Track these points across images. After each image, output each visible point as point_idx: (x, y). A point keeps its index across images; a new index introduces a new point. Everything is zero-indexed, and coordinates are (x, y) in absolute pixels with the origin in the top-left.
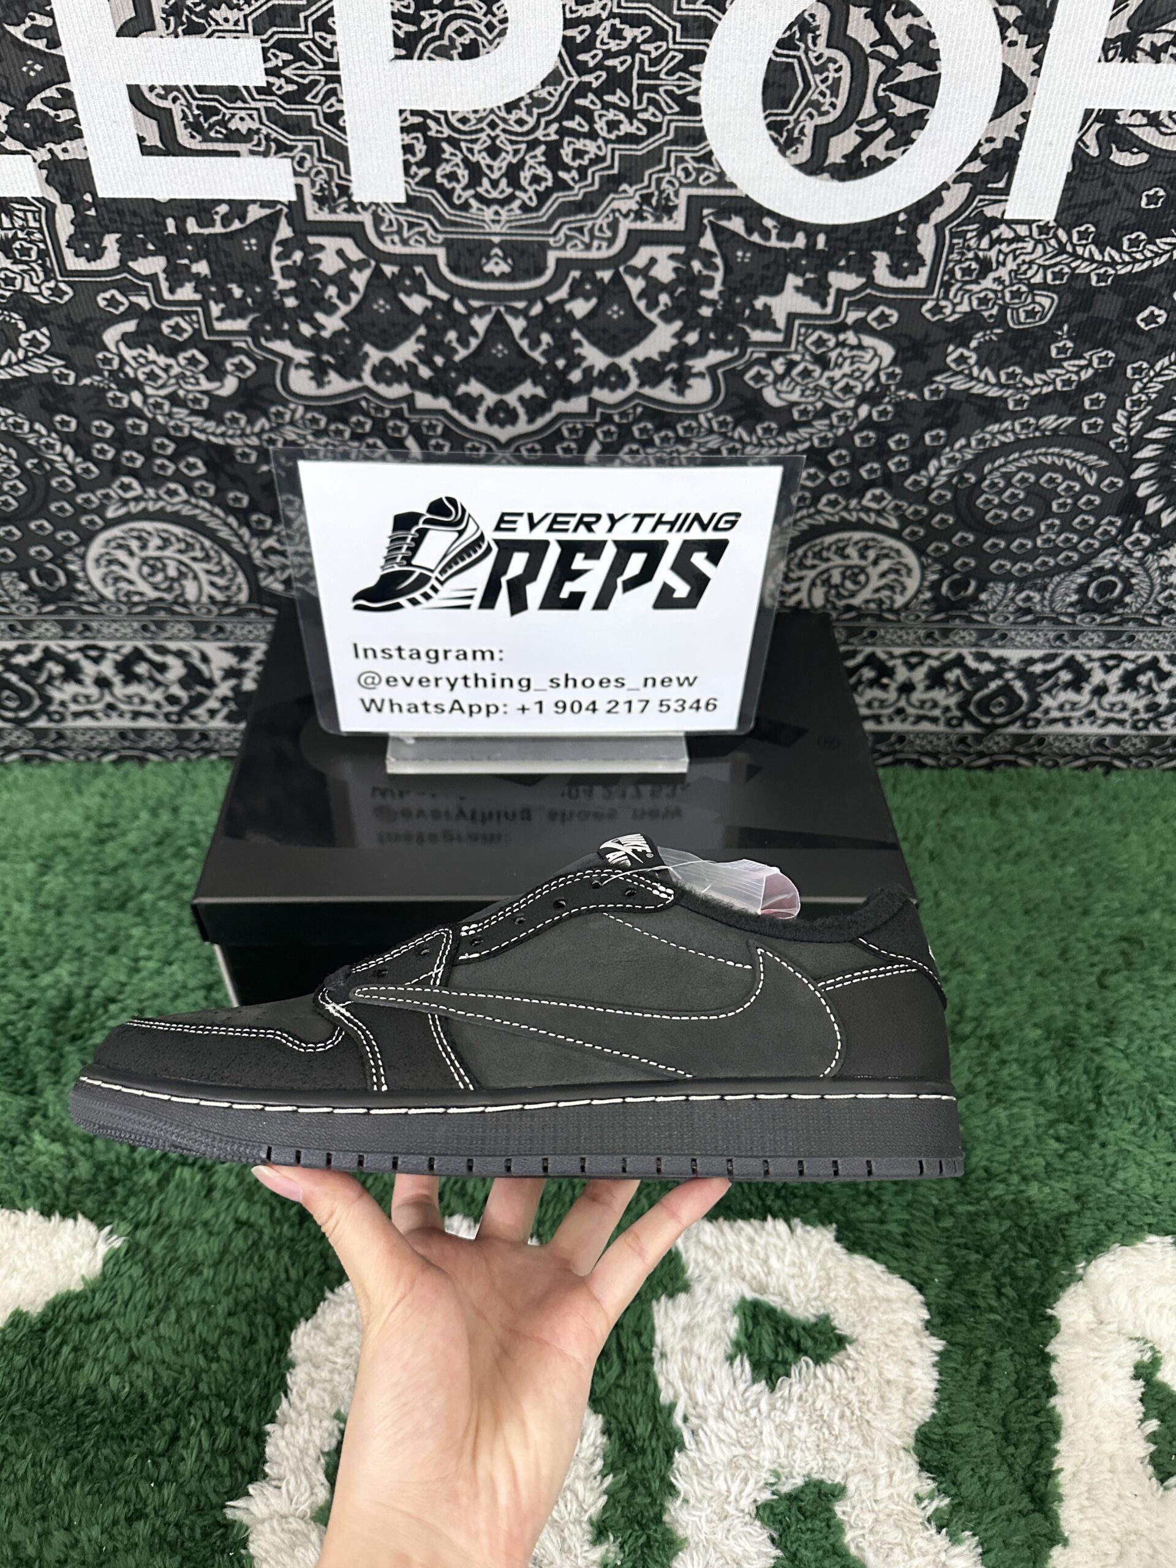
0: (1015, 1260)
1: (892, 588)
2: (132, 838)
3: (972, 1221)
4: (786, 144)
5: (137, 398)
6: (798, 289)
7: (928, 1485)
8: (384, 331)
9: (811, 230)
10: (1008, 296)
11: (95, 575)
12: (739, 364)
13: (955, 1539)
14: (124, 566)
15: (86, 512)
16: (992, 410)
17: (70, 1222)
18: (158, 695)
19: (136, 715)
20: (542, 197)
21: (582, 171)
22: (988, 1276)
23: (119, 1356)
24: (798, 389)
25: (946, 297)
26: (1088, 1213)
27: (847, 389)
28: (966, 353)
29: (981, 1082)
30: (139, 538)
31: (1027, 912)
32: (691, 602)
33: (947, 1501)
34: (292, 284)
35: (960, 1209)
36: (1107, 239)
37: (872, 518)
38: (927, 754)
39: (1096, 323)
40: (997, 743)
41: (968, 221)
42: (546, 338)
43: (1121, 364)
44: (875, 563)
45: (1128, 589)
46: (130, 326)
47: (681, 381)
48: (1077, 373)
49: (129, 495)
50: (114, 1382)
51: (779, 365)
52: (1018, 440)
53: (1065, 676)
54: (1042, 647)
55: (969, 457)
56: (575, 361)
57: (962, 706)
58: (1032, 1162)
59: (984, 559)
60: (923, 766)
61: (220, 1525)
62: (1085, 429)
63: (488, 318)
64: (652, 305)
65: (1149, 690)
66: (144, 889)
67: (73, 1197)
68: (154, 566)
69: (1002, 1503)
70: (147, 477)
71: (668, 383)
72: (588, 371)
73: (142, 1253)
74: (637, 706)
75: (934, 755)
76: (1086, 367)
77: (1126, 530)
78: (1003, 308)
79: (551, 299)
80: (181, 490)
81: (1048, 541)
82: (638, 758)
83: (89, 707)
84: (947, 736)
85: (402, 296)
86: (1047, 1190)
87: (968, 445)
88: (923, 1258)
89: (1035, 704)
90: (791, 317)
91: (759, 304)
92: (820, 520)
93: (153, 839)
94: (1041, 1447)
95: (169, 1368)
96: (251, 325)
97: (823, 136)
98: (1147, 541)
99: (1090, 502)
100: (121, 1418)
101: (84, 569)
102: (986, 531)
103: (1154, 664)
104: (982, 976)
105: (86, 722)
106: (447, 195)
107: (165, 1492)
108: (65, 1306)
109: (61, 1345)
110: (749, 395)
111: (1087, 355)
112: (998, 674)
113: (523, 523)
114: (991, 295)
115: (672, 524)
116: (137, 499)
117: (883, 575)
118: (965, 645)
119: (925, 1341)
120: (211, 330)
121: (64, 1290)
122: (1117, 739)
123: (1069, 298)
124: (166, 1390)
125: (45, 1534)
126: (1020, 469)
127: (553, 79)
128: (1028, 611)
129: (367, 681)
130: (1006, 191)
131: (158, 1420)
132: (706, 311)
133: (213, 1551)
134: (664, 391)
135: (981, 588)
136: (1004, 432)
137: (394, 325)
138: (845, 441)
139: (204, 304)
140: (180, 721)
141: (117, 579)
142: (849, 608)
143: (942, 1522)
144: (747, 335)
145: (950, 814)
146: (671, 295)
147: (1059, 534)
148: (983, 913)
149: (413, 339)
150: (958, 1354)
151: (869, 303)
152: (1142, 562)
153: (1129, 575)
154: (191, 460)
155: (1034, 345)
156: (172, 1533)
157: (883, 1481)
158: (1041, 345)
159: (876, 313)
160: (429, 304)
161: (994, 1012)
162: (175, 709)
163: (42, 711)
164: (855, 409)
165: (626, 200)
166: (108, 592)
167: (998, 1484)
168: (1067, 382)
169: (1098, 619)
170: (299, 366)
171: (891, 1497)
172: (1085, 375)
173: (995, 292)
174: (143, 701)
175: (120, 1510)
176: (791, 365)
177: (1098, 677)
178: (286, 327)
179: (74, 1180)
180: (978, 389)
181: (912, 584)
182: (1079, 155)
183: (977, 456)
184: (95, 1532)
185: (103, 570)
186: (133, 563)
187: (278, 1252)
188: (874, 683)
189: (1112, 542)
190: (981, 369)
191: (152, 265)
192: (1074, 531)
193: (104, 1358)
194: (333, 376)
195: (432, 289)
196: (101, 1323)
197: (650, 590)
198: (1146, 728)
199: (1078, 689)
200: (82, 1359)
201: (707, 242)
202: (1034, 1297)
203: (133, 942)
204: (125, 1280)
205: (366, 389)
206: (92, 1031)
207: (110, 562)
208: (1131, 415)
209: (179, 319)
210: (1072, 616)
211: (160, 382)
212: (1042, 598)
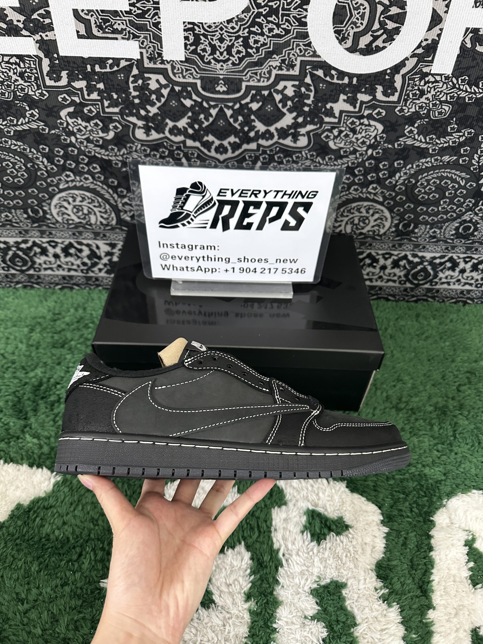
0: (418, 498)
1: (379, 226)
2: (67, 319)
3: (401, 482)
4: (342, 40)
5: (73, 139)
6: (344, 100)
7: (380, 584)
8: (174, 114)
9: (351, 76)
10: (431, 105)
11: (54, 212)
12: (319, 131)
13: (390, 606)
14: (66, 208)
15: (51, 186)
16: (423, 153)
17: (40, 470)
18: (79, 262)
19: (69, 270)
20: (241, 60)
21: (258, 49)
22: (407, 504)
23: (59, 522)
24: (343, 142)
25: (405, 105)
26: (449, 481)
27: (363, 143)
28: (413, 129)
29: (407, 427)
30: (73, 197)
31: (429, 360)
32: (297, 228)
33: (387, 590)
34: (137, 93)
35: (397, 477)
36: (473, 83)
37: (372, 197)
38: (391, 295)
39: (467, 118)
40: (419, 291)
41: (416, 74)
42: (240, 118)
43: (477, 135)
44: (373, 215)
45: (476, 229)
46: (71, 109)
47: (295, 137)
48: (458, 138)
49: (69, 179)
50: (57, 532)
51: (336, 132)
52: (433, 166)
53: (449, 265)
54: (440, 252)
55: (412, 172)
56: (252, 128)
57: (406, 276)
58: (427, 459)
59: (417, 215)
60: (390, 300)
61: (97, 589)
62: (461, 162)
63: (217, 109)
64: (284, 106)
66: (72, 340)
67: (42, 460)
68: (78, 209)
69: (409, 592)
70: (77, 172)
71: (290, 138)
72: (257, 132)
73: (68, 483)
74: (273, 271)
75: (394, 296)
76: (462, 136)
77: (476, 205)
78: (429, 111)
79: (243, 102)
80: (90, 178)
81: (444, 208)
82: (272, 292)
83: (51, 266)
84: (399, 288)
85: (182, 100)
86: (433, 471)
87: (412, 167)
88: (381, 496)
89: (436, 276)
90: (341, 112)
91: (328, 106)
92: (350, 197)
93: (76, 320)
94: (426, 571)
95: (78, 527)
96: (120, 110)
97: (357, 36)
99: (461, 192)
100: (59, 546)
101: (50, 209)
102: (418, 203)
104: (409, 385)
105: (49, 272)
106: (202, 58)
107: (76, 575)
108: (38, 502)
109: (36, 517)
110: (323, 144)
111: (463, 131)
112: (421, 263)
113: (229, 193)
114: (424, 105)
115: (290, 195)
116: (72, 181)
117: (375, 220)
118: (408, 250)
119: (381, 528)
120: (104, 112)
121: (37, 496)
122: (469, 291)
123: (456, 107)
124: (77, 536)
125: (29, 590)
126: (433, 178)
127: (247, 10)
128: (434, 237)
129: (164, 257)
130: (432, 61)
131: (74, 548)
132: (306, 109)
133: (95, 599)
134: (288, 141)
135: (415, 227)
136: (427, 162)
137: (178, 111)
138: (362, 164)
139: (101, 101)
140: (87, 273)
141: (63, 214)
142: (361, 234)
143: (385, 599)
144: (323, 119)
145: (399, 320)
146: (292, 102)
147: (448, 205)
148: (411, 360)
149: (186, 117)
150: (394, 534)
151: (374, 107)
152: (482, 218)
153: (476, 223)
154: (95, 165)
155: (441, 126)
156: (79, 591)
157: (362, 582)
158: (444, 126)
159: (376, 111)
160: (193, 103)
161: (414, 399)
162: (85, 268)
163: (32, 267)
164: (366, 151)
165: (275, 62)
166: (60, 219)
167: (408, 585)
168: (454, 142)
169: (463, 241)
170: (139, 127)
171: (365, 588)
172: (462, 139)
173: (426, 103)
174: (73, 264)
175: (59, 582)
176: (341, 132)
177: (462, 265)
178: (135, 111)
179: (42, 453)
180: (417, 144)
181: (387, 224)
182: (463, 47)
183: (416, 172)
184: (49, 590)
185: (58, 210)
186: (70, 207)
187: (123, 484)
188: (370, 265)
189: (470, 209)
190: (419, 136)
191: (81, 84)
192: (455, 204)
193: (53, 523)
194: (153, 132)
195: (194, 97)
196: (52, 509)
197: (280, 223)
198: (481, 287)
199: (454, 270)
200: (44, 523)
201: (308, 80)
202: (425, 512)
203: (67, 360)
204: (62, 493)
205: (166, 138)
206: (50, 395)
207: (61, 207)
208: (480, 156)
209: (91, 107)
210: (453, 240)
211: (83, 133)
212: (441, 232)
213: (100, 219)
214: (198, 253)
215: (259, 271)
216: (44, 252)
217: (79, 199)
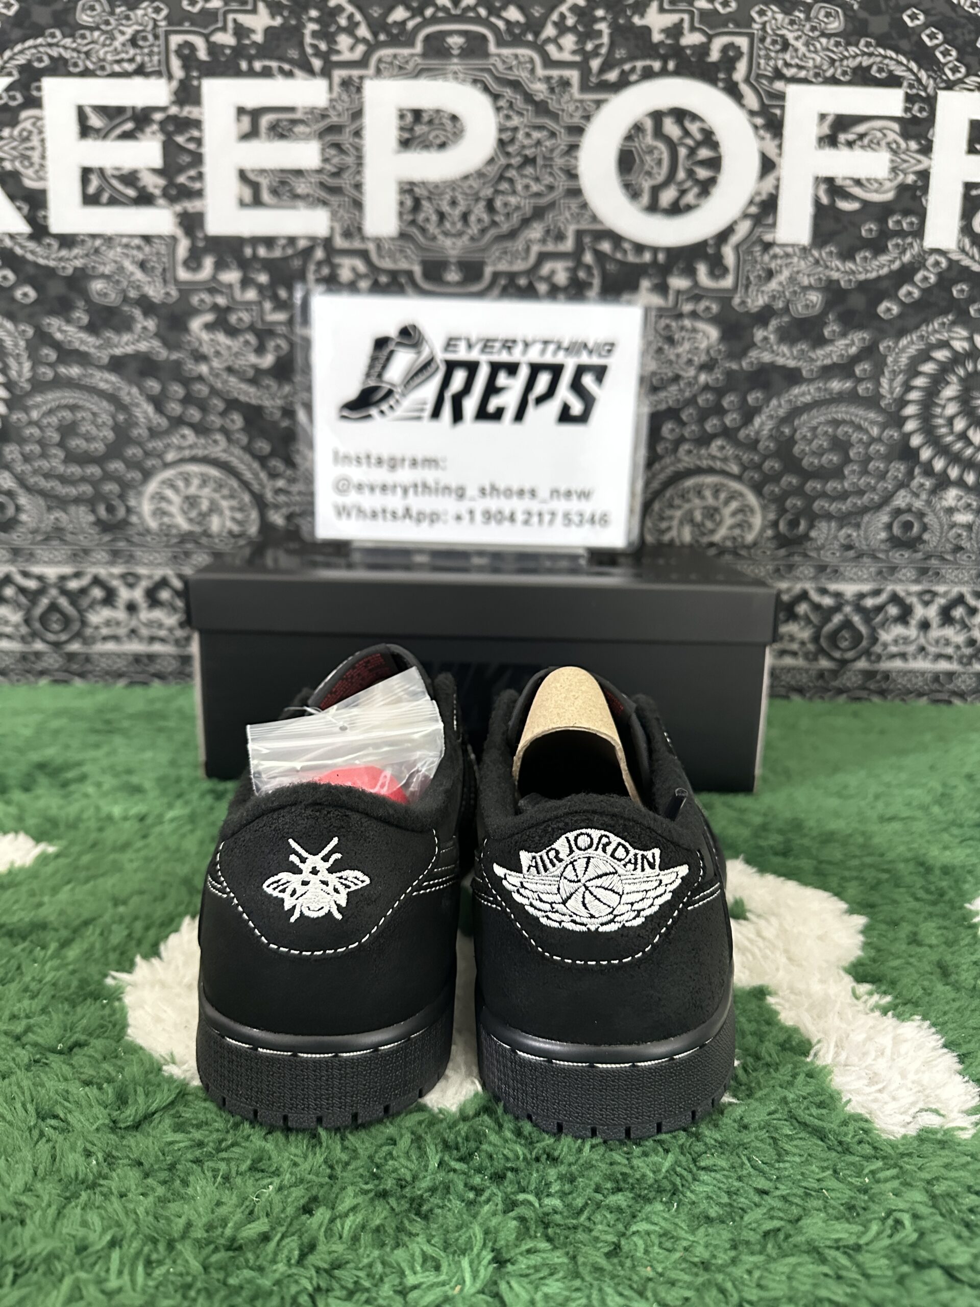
1: (741, 527)
4: (633, 193)
5: (204, 369)
6: (649, 289)
7: (863, 988)
9: (655, 250)
10: (788, 295)
11: (146, 507)
14: (170, 503)
15: (151, 456)
16: (793, 377)
20: (483, 231)
21: (508, 215)
24: (655, 362)
25: (747, 295)
27: (689, 362)
28: (768, 334)
30: (186, 479)
32: (583, 418)
36: (847, 255)
37: (718, 465)
38: (794, 690)
39: (852, 312)
40: (850, 679)
41: (754, 243)
43: (874, 344)
44: (726, 504)
45: (925, 528)
46: (210, 317)
48: (846, 349)
49: (186, 443)
52: (814, 401)
53: (893, 611)
54: (868, 582)
55: (782, 414)
57: (815, 640)
59: (810, 500)
62: (861, 392)
65: (964, 624)
68: (191, 501)
70: (201, 429)
74: (547, 518)
76: (852, 344)
77: (910, 475)
78: (786, 304)
80: (223, 440)
81: (852, 484)
83: (117, 631)
84: (807, 671)
87: (780, 406)
89: (874, 639)
92: (681, 466)
97: (656, 191)
98: (928, 484)
99: (877, 451)
101: (140, 505)
102: (807, 475)
103: (961, 599)
105: (110, 646)
106: (423, 230)
111: (850, 336)
112: (838, 608)
113: (462, 345)
114: (777, 294)
115: (567, 349)
116: (190, 447)
117: (734, 514)
118: (807, 580)
119: (848, 918)
120: (263, 321)
122: (950, 675)
123: (828, 295)
126: (820, 424)
127: (491, 161)
128: (849, 547)
129: (342, 486)
130: (774, 225)
135: (811, 526)
136: (803, 394)
138: (692, 401)
139: (259, 303)
141: (163, 514)
142: (712, 545)
143: (886, 1010)
147: (860, 478)
151: (697, 298)
152: (928, 503)
153: (921, 515)
154: (234, 416)
155: (812, 329)
158: (817, 329)
159: (702, 305)
163: (78, 635)
164: (696, 377)
165: (536, 232)
166: (153, 524)
168: (840, 357)
169: (906, 555)
172: (853, 350)
173: (779, 291)
177: (919, 611)
180: (780, 361)
181: (757, 521)
182: (817, 203)
183: (787, 414)
185: (154, 506)
186: (177, 500)
189: (902, 485)
190: (779, 347)
191: (232, 276)
192: (870, 475)
197: (553, 407)
198: (970, 663)
199: (906, 624)
201: (588, 258)
207: (161, 499)
208: (892, 380)
209: (243, 314)
210: (887, 551)
211: (222, 358)
212: (859, 535)
213: (229, 524)
214: (405, 475)
215: (520, 517)
216: (110, 598)
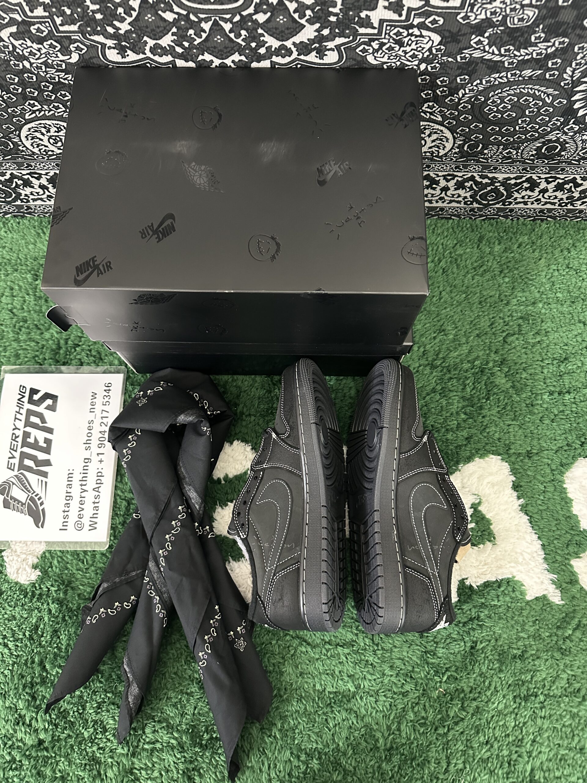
1: (438, 147)
5: (26, 64)
6: (385, 7)
8: (153, 30)
10: (508, 11)
11: (27, 143)
12: (353, 44)
14: (42, 140)
15: (14, 116)
16: (496, 67)
24: (386, 56)
25: (472, 11)
27: (414, 56)
28: (482, 39)
30: (45, 127)
34: (98, 7)
37: (428, 116)
39: (560, 24)
40: (489, 211)
42: (243, 32)
43: (571, 45)
44: (429, 136)
45: (564, 149)
46: (14, 29)
47: (321, 53)
48: (546, 49)
49: (35, 108)
51: (375, 45)
52: (509, 81)
53: (526, 185)
54: (516, 173)
55: (481, 89)
56: (262, 44)
57: (473, 196)
59: (487, 135)
62: (547, 76)
63: (210, 23)
64: (302, 16)
65: (570, 190)
68: (55, 139)
70: (42, 101)
71: (314, 53)
72: (269, 48)
75: (457, 216)
76: (552, 46)
77: (565, 123)
78: (505, 17)
79: (244, 13)
80: (61, 106)
81: (523, 127)
83: (40, 197)
84: (465, 208)
85: (160, 12)
87: (481, 83)
89: (509, 196)
90: (382, 21)
91: (363, 15)
96: (79, 27)
98: (577, 128)
99: (547, 110)
101: (21, 141)
102: (487, 122)
103: (574, 180)
105: (39, 202)
110: (359, 59)
111: (552, 41)
112: (492, 184)
114: (498, 10)
116: (40, 111)
117: (433, 141)
118: (476, 172)
120: (58, 31)
122: (549, 210)
123: (544, 11)
126: (509, 95)
128: (510, 158)
132: (333, 19)
134: (312, 57)
135: (485, 148)
136: (501, 78)
137: (158, 27)
139: (51, 17)
141: (38, 146)
144: (357, 31)
146: (313, 11)
147: (528, 125)
149: (170, 33)
151: (427, 14)
152: (572, 137)
153: (565, 143)
154: (63, 93)
155: (522, 35)
158: (526, 36)
159: (431, 19)
160: (176, 16)
163: (17, 198)
164: (418, 66)
166: (36, 150)
168: (541, 54)
169: (546, 162)
170: (110, 48)
172: (549, 51)
173: (501, 8)
176: (382, 45)
177: (543, 185)
178: (99, 28)
180: (488, 57)
181: (449, 146)
183: (485, 89)
185: (30, 142)
186: (45, 138)
188: (429, 187)
189: (558, 129)
190: (490, 48)
192: (537, 123)
194: (129, 52)
195: (176, 9)
198: (566, 205)
199: (532, 190)
205: (148, 58)
207: (33, 138)
208: (575, 70)
209: (39, 25)
210: (533, 160)
211: (37, 56)
212: (517, 152)
217: (53, 129)
